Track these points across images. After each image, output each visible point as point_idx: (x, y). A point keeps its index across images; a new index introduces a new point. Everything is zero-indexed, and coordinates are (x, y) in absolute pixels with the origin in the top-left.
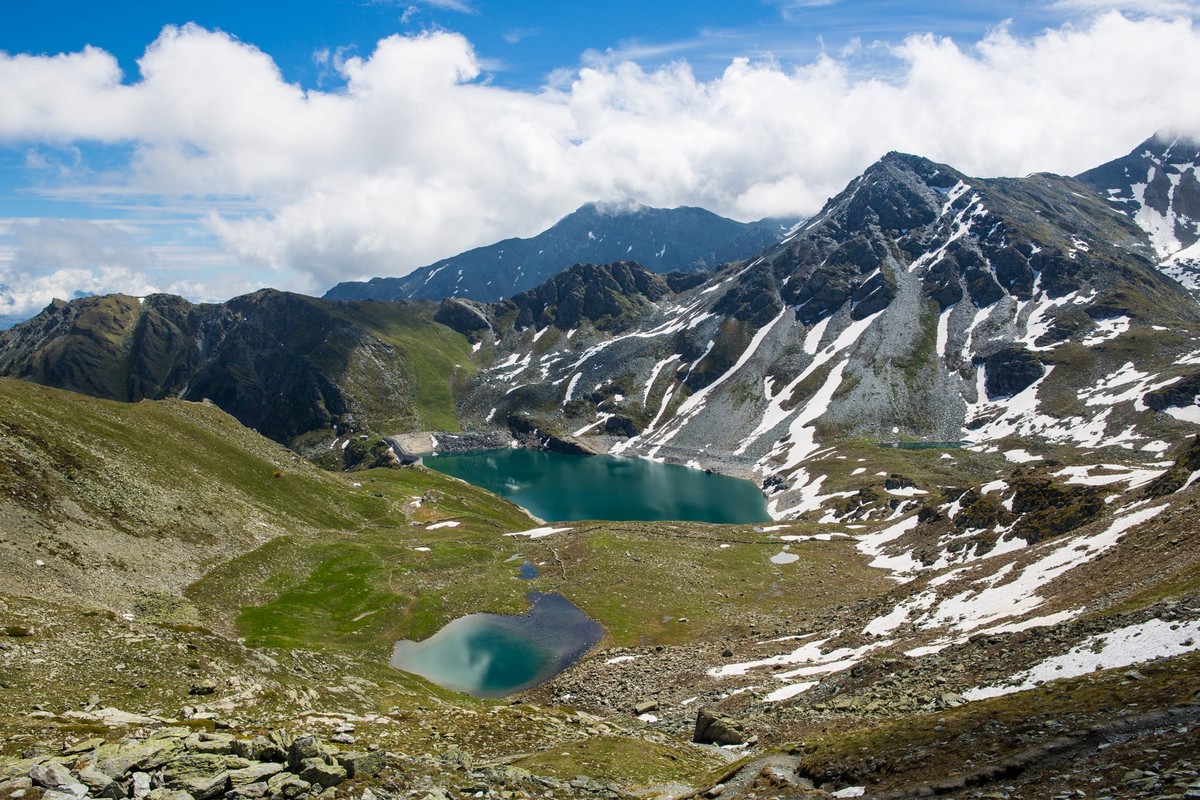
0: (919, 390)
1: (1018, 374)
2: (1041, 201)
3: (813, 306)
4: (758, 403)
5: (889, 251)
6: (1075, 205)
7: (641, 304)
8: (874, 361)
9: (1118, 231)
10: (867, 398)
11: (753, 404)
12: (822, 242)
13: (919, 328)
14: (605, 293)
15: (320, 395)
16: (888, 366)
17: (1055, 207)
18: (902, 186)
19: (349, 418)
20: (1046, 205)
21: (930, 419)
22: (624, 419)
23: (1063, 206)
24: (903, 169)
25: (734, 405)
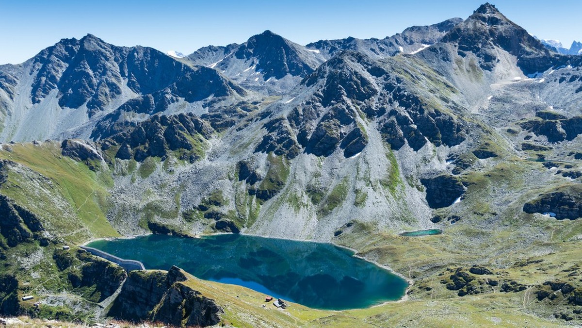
0: (400, 198)
1: (451, 190)
2: (410, 73)
3: (320, 146)
4: (308, 208)
5: (357, 114)
6: (424, 75)
7: (201, 141)
8: (370, 182)
9: (447, 91)
10: (376, 205)
11: (305, 209)
12: (315, 105)
13: (388, 161)
14: (180, 134)
15: (21, 219)
16: (379, 185)
17: (416, 77)
18: (356, 73)
19: (46, 234)
20: (412, 76)
21: (413, 216)
22: (229, 222)
23: (419, 76)
24: (352, 61)
25: (295, 210)
